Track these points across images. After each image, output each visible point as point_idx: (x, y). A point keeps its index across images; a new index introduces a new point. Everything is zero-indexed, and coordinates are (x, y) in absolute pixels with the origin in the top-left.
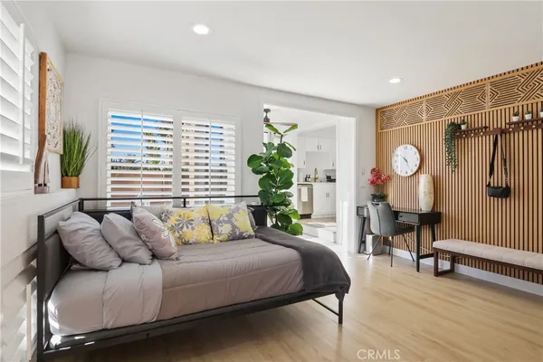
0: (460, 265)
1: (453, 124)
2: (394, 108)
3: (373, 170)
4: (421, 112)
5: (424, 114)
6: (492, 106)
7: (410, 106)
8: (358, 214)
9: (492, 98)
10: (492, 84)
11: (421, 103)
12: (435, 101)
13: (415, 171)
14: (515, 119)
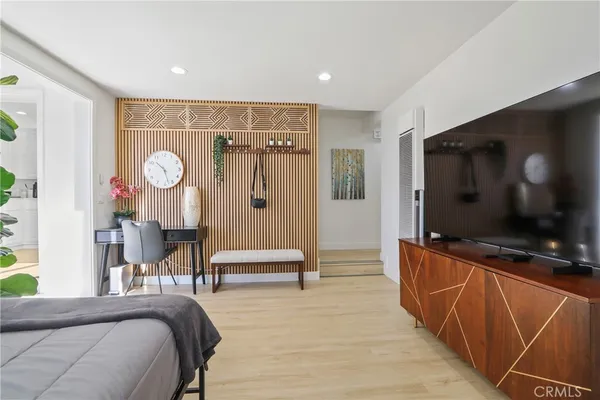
0: (226, 275)
1: (220, 137)
2: (146, 103)
3: (113, 180)
4: (183, 118)
5: (187, 121)
6: (253, 129)
7: (169, 107)
8: (96, 241)
9: (253, 122)
10: (253, 109)
11: (183, 107)
12: (199, 109)
13: (176, 182)
14: (271, 143)
